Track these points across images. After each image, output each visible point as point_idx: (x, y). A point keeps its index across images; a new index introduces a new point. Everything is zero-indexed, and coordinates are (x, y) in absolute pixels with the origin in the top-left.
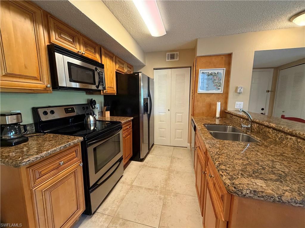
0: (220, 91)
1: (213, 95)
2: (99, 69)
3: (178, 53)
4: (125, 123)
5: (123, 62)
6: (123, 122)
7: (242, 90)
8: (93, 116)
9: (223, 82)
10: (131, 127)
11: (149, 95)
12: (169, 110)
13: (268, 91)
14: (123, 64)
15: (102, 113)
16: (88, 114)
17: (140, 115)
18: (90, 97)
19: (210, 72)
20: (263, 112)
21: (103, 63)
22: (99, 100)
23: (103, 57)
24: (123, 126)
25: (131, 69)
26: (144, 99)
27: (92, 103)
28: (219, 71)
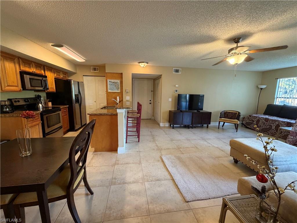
0: (119, 91)
1: (116, 93)
2: (44, 79)
3: (98, 67)
4: (63, 108)
5: (59, 71)
6: (61, 107)
7: (128, 91)
8: (41, 104)
9: (119, 86)
10: (67, 111)
11: (79, 92)
12: (95, 102)
13: (152, 91)
14: (59, 73)
15: (46, 104)
16: (38, 103)
17: (73, 105)
18: (38, 93)
19: (113, 81)
20: (150, 102)
21: (46, 75)
22: (43, 95)
23: (46, 72)
24: (61, 110)
25: (66, 75)
26: (75, 95)
27: (39, 97)
28: (118, 81)
